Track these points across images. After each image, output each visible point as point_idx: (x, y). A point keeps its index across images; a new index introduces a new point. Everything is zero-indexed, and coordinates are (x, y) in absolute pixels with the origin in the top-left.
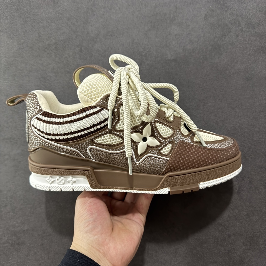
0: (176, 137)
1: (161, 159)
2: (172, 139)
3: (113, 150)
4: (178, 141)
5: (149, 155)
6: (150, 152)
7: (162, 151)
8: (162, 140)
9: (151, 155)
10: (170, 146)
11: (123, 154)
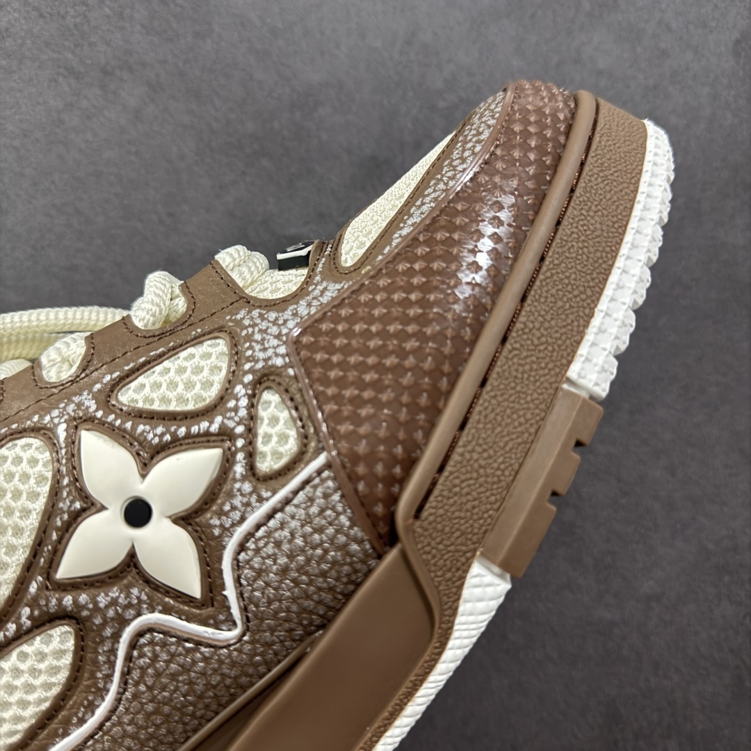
0: (257, 342)
1: (295, 493)
2: (246, 373)
3: (91, 708)
4: (282, 350)
5: (231, 545)
6: (222, 526)
7: (265, 465)
8: (211, 422)
9: (240, 532)
10: (272, 403)
11: (136, 674)
